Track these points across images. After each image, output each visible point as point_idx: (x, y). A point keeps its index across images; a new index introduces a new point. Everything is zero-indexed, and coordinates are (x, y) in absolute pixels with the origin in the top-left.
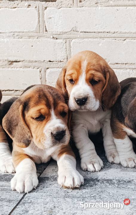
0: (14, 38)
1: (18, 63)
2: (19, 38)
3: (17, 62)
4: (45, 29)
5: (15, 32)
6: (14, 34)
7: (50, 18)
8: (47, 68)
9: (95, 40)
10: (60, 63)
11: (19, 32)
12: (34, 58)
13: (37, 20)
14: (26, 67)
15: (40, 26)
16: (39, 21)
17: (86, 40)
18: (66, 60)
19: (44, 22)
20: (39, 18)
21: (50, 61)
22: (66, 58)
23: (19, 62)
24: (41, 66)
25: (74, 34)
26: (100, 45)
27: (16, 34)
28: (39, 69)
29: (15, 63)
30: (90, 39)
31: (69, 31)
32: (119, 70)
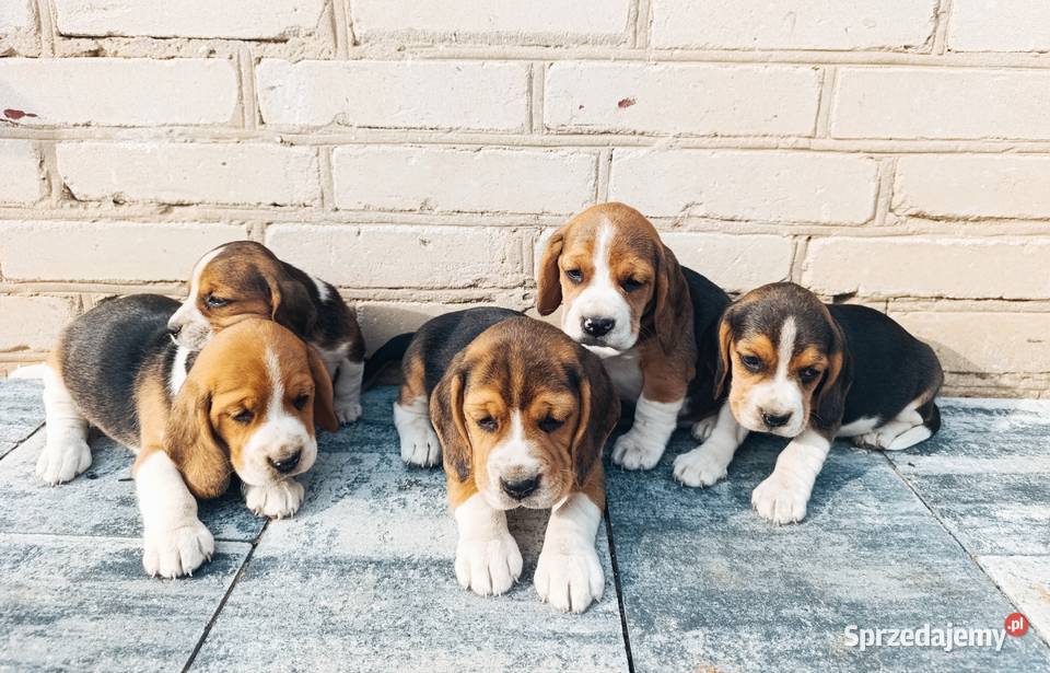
0: (173, 140)
1: (185, 208)
2: (186, 141)
3: (182, 205)
4: (258, 119)
5: (172, 125)
6: (171, 131)
7: (273, 88)
8: (268, 224)
9: (397, 148)
10: (303, 210)
11: (186, 125)
12: (231, 198)
13: (236, 93)
14: (208, 220)
15: (243, 108)
16: (241, 96)
17: (375, 147)
18: (318, 202)
19: (255, 98)
20: (240, 88)
21: (275, 205)
22: (319, 195)
23: (188, 205)
24: (253, 217)
25: (339, 132)
26: (413, 161)
27: (178, 130)
28: (244, 226)
29: (177, 210)
30: (383, 147)
31: (326, 123)
32: (465, 228)
